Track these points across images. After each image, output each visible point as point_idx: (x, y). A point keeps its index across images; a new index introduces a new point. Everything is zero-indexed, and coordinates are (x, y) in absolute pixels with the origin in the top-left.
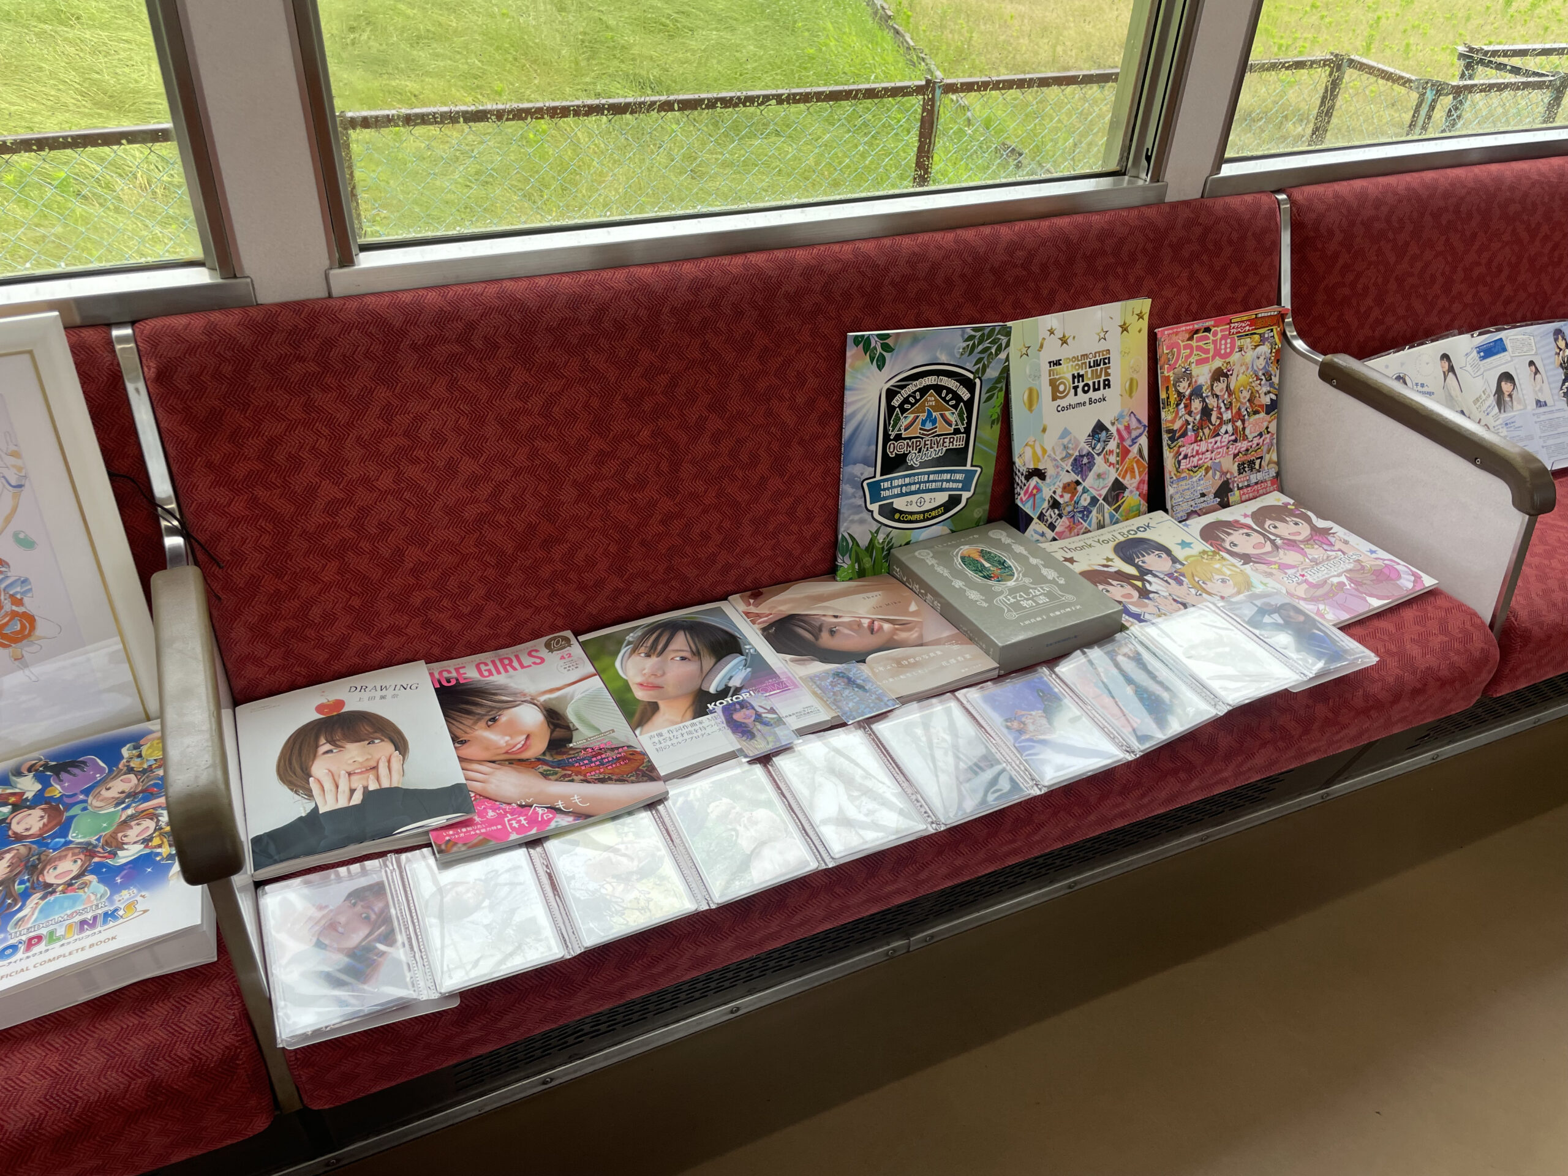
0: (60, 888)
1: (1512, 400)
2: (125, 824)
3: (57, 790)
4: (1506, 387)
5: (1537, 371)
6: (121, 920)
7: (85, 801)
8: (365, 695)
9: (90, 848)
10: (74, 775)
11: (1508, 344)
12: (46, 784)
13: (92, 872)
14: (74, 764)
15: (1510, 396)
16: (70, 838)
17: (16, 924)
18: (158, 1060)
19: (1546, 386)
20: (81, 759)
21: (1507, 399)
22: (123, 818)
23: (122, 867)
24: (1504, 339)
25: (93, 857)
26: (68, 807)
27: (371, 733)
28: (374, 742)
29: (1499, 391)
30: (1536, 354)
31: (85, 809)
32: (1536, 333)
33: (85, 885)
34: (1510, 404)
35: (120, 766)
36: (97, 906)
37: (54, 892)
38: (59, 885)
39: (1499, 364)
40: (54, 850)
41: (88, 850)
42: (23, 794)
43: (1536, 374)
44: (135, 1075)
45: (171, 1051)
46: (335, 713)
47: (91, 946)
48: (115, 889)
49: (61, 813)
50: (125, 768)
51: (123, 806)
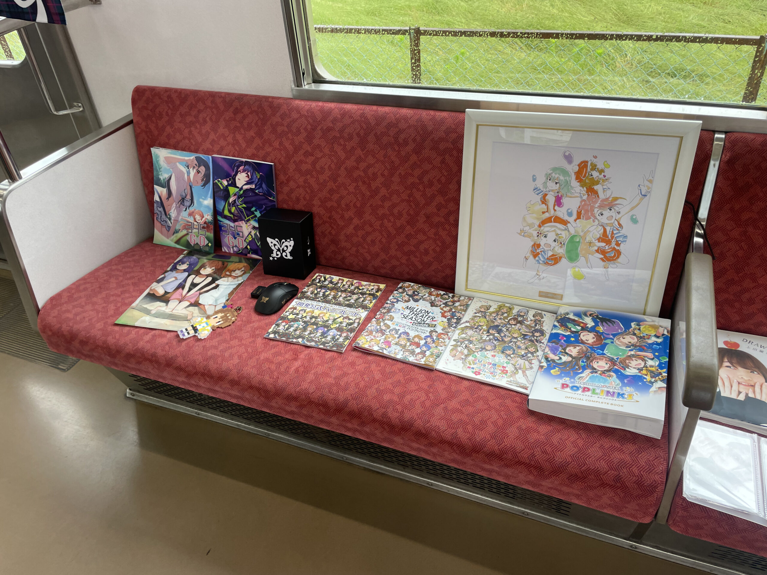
0: (599, 372)
2: (630, 357)
3: (601, 329)
6: (625, 400)
7: (613, 339)
8: (752, 346)
9: (613, 360)
10: (609, 326)
12: (597, 325)
13: (614, 372)
14: (609, 321)
16: (605, 352)
17: (579, 378)
18: (624, 468)
20: (613, 320)
22: (629, 354)
23: (627, 376)
25: (615, 366)
26: (606, 339)
27: (753, 367)
28: (754, 373)
31: (612, 342)
33: (610, 376)
35: (630, 330)
36: (615, 388)
37: (596, 372)
38: (599, 371)
40: (598, 354)
41: (612, 361)
42: (587, 324)
44: (612, 468)
45: (631, 468)
46: (734, 349)
47: (612, 404)
48: (624, 385)
49: (602, 340)
50: (632, 332)
51: (630, 349)
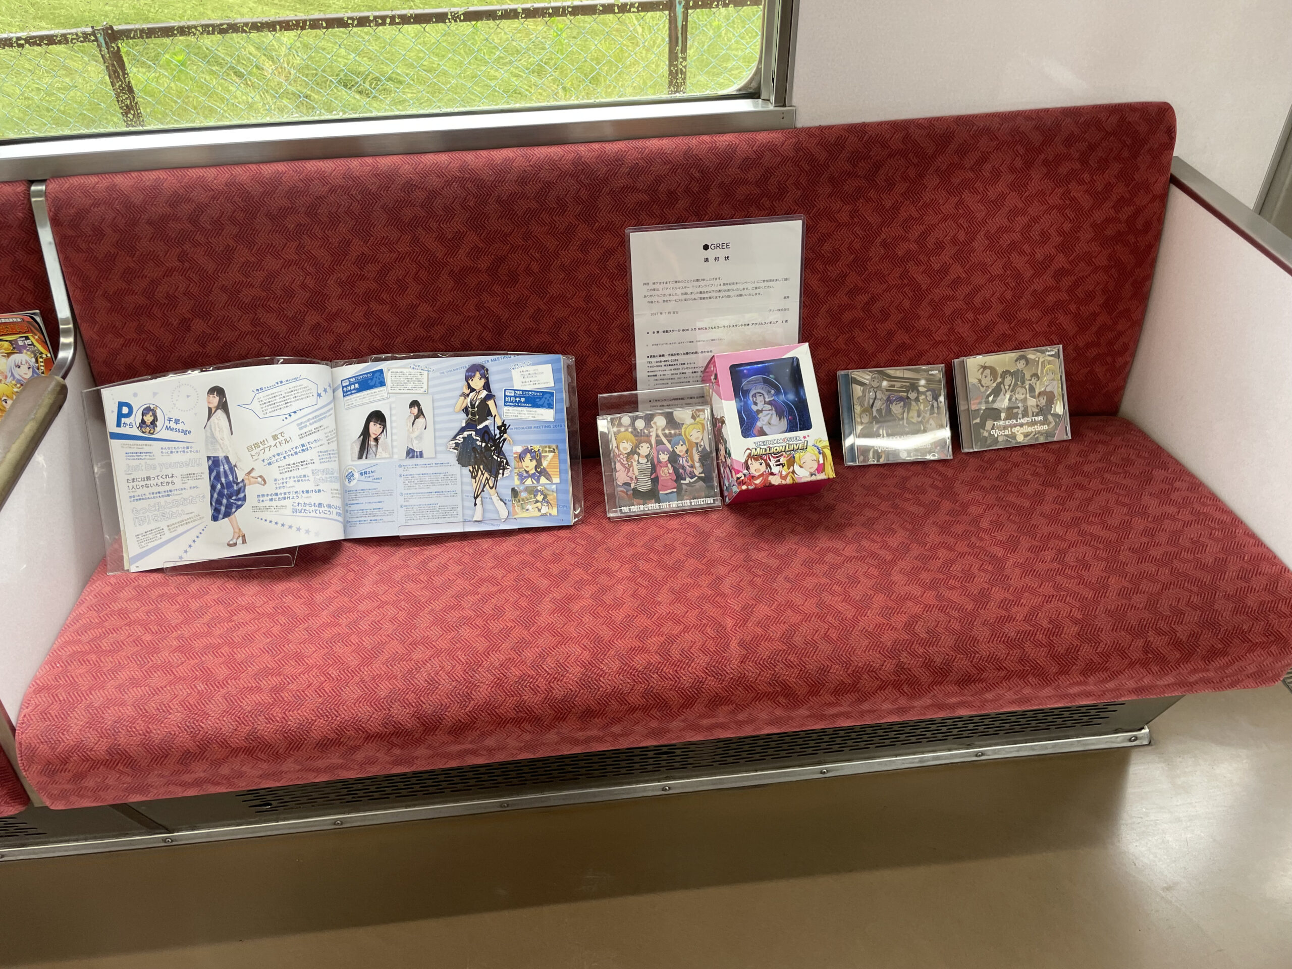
1: (377, 446)
4: (374, 428)
5: (421, 413)
11: (388, 378)
15: (376, 440)
19: (429, 435)
21: (372, 443)
24: (385, 371)
29: (366, 433)
30: (426, 393)
32: (433, 368)
34: (374, 449)
39: (372, 400)
43: (417, 417)
